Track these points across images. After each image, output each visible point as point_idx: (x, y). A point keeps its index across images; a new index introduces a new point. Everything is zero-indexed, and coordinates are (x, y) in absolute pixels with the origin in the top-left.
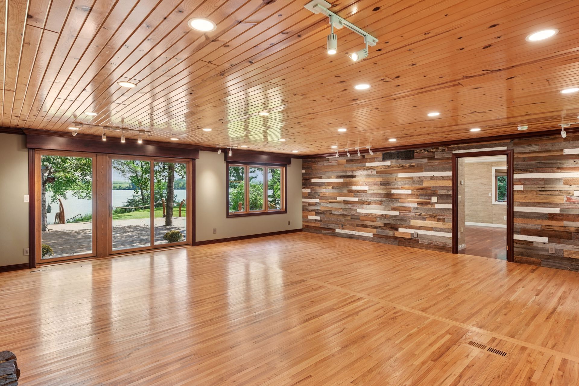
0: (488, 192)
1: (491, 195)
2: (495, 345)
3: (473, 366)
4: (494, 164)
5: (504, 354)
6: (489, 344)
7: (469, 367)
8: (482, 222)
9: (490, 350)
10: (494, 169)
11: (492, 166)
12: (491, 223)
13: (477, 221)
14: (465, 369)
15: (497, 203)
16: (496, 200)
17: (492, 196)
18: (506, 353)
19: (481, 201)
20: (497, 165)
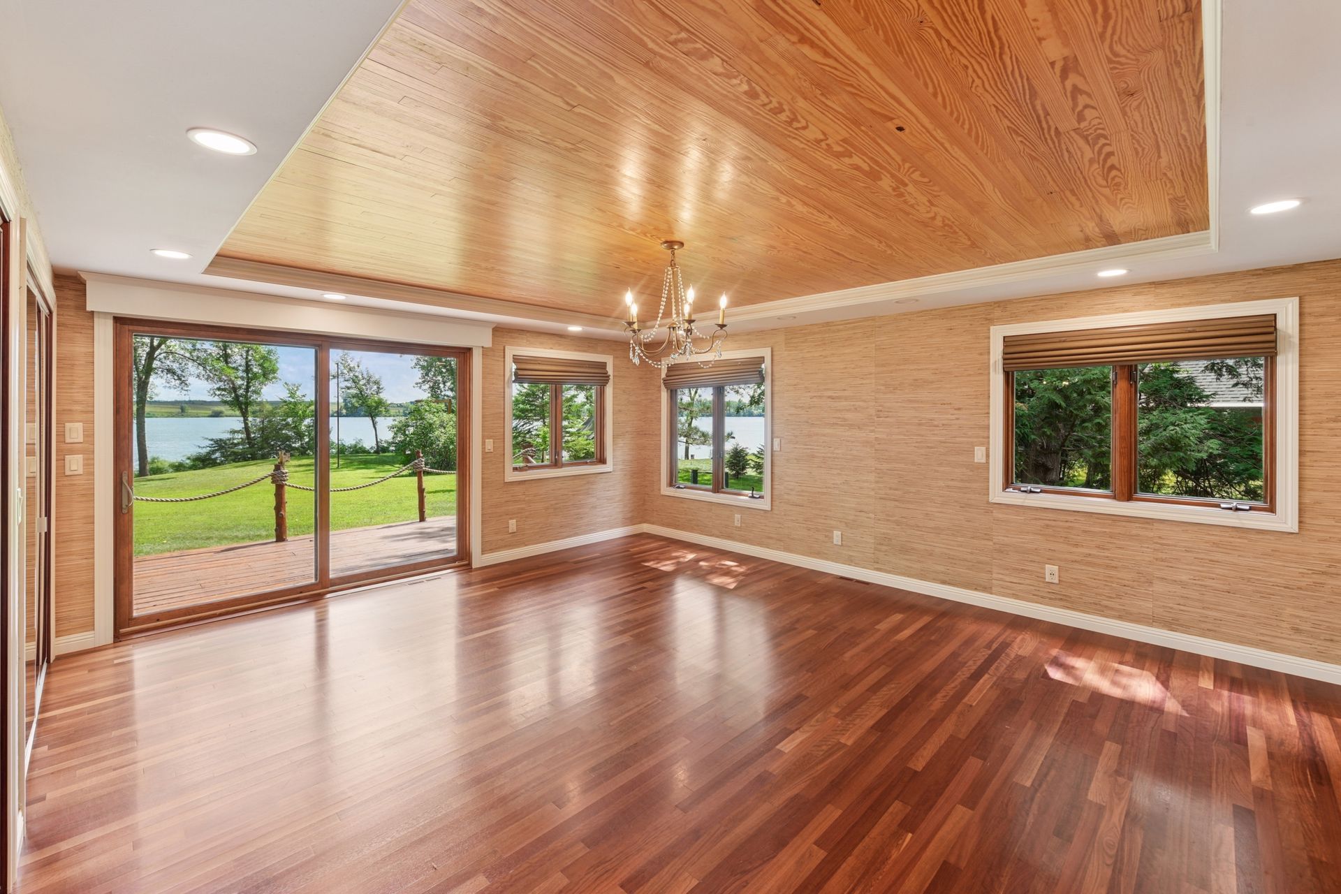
0: (973, 445)
1: (984, 461)
4: (997, 313)
8: (944, 582)
10: (998, 334)
11: (991, 321)
12: (987, 589)
13: (922, 576)
15: (1014, 497)
16: (1007, 484)
17: (988, 462)
19: (941, 483)
20: (1015, 318)
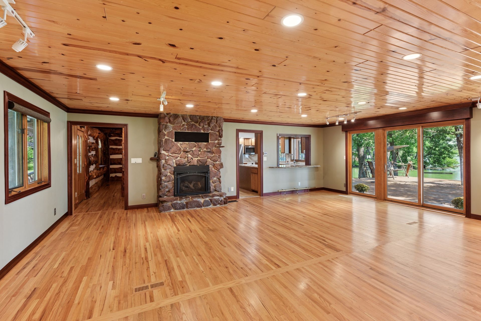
2: (146, 293)
3: (147, 270)
5: (137, 290)
6: (151, 292)
7: (148, 268)
9: (147, 287)
14: (149, 266)
18: (135, 292)
